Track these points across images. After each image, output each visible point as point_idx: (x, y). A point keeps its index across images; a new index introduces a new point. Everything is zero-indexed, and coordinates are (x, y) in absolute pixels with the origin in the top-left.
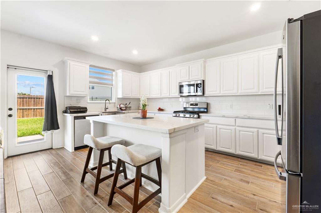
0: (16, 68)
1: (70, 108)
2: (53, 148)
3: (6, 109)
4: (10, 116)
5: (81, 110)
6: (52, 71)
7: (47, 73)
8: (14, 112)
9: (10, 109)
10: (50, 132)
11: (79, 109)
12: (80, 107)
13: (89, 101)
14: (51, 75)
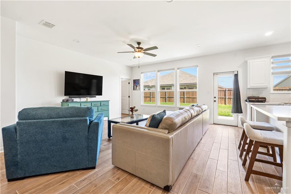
0: (217, 74)
1: (249, 98)
2: (238, 126)
3: (213, 98)
4: (215, 101)
5: (260, 100)
6: (238, 71)
7: (234, 73)
8: (216, 99)
9: (215, 97)
10: (236, 114)
11: (257, 99)
12: (259, 97)
13: (272, 91)
14: (237, 74)
